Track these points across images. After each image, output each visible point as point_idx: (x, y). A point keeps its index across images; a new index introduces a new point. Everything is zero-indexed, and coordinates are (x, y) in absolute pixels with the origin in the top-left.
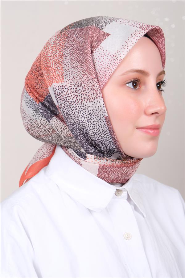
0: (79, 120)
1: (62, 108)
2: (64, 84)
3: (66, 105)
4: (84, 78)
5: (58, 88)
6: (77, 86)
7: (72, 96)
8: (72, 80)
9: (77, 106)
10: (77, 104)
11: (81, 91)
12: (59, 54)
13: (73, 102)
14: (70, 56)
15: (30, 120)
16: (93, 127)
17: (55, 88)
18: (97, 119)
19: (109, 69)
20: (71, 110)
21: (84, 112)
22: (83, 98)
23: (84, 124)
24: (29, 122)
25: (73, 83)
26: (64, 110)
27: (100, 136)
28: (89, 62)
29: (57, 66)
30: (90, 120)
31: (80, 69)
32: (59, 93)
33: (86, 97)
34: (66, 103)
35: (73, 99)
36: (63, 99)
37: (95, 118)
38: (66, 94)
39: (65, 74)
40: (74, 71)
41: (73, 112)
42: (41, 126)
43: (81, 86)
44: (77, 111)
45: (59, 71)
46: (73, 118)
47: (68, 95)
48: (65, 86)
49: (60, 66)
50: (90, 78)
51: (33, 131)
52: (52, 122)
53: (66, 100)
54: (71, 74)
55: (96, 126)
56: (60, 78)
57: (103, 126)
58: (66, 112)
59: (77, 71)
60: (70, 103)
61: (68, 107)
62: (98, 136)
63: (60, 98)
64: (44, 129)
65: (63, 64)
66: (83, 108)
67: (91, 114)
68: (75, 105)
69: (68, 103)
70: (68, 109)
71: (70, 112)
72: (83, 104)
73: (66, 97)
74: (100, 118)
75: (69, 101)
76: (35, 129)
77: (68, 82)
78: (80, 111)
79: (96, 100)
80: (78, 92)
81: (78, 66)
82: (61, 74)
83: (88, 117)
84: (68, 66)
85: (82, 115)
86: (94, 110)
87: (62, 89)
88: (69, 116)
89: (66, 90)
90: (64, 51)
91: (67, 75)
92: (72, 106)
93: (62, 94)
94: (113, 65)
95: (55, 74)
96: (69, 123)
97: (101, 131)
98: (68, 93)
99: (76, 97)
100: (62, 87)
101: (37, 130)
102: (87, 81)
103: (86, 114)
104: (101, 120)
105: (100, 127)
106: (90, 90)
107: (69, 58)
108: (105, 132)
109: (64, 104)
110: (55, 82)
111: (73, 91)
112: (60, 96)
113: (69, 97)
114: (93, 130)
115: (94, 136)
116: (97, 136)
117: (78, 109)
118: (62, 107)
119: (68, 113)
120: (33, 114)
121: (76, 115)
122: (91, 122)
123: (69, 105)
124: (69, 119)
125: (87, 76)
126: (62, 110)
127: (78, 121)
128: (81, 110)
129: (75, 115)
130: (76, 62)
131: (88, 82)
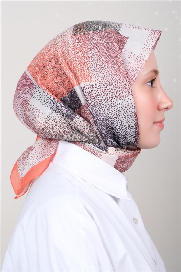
0: (108, 116)
1: (91, 106)
2: (94, 83)
3: (96, 103)
4: (115, 77)
5: (87, 87)
6: (107, 85)
7: (101, 94)
8: (101, 80)
9: (107, 103)
10: (107, 102)
11: (112, 90)
12: (83, 55)
13: (103, 100)
14: (96, 57)
15: (46, 118)
16: (120, 123)
17: (85, 87)
18: (125, 115)
19: (138, 70)
20: (101, 107)
21: (113, 109)
22: (113, 96)
23: (112, 120)
24: (45, 120)
25: (102, 83)
26: (94, 108)
27: (125, 130)
28: (122, 63)
29: (83, 66)
30: (118, 116)
31: (110, 69)
32: (89, 91)
33: (117, 96)
34: (96, 101)
35: (103, 97)
36: (93, 98)
37: (123, 114)
38: (96, 93)
39: (93, 74)
40: (104, 71)
41: (102, 110)
42: (61, 123)
43: (112, 85)
44: (107, 108)
45: (86, 71)
46: (102, 115)
47: (98, 94)
48: (94, 85)
49: (86, 67)
50: (122, 77)
51: (51, 129)
52: (76, 119)
53: (96, 98)
54: (100, 74)
55: (123, 122)
56: (88, 78)
57: (129, 122)
58: (96, 109)
59: (107, 71)
60: (100, 100)
61: (98, 104)
62: (124, 131)
63: (90, 96)
64: (63, 126)
65: (89, 65)
66: (112, 105)
67: (119, 111)
68: (105, 102)
69: (98, 101)
70: (98, 106)
71: (100, 109)
72: (113, 102)
73: (97, 96)
74: (128, 114)
75: (99, 99)
76: (54, 127)
77: (97, 81)
78: (110, 109)
79: (127, 98)
80: (108, 91)
81: (107, 66)
82: (88, 73)
83: (117, 114)
84: (96, 67)
85: (112, 112)
86: (123, 107)
87: (92, 88)
88: (99, 113)
89: (96, 89)
90: (88, 52)
91: (95, 75)
92: (103, 104)
93: (92, 93)
94: (140, 65)
95: (83, 73)
96: (97, 119)
97: (127, 126)
98: (98, 92)
99: (106, 95)
100: (92, 86)
101: (56, 128)
102: (118, 80)
103: (114, 111)
104: (128, 116)
105: (126, 122)
106: (121, 88)
107: (96, 59)
108: (130, 127)
109: (94, 102)
110: (84, 81)
111: (103, 90)
112: (90, 95)
113: (99, 95)
114: (120, 125)
115: (120, 131)
116: (122, 131)
117: (108, 106)
118: (92, 104)
119: (97, 110)
120: (51, 113)
121: (106, 112)
122: (118, 118)
123: (99, 103)
124: (98, 116)
125: (119, 75)
126: (92, 108)
127: (107, 118)
128: (110, 107)
129: (104, 112)
130: (106, 63)
131: (120, 81)
